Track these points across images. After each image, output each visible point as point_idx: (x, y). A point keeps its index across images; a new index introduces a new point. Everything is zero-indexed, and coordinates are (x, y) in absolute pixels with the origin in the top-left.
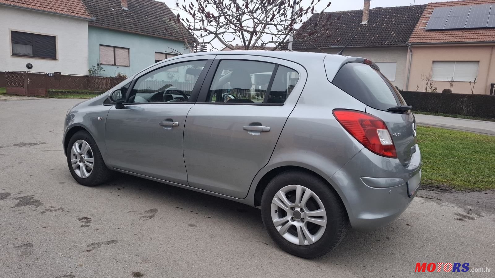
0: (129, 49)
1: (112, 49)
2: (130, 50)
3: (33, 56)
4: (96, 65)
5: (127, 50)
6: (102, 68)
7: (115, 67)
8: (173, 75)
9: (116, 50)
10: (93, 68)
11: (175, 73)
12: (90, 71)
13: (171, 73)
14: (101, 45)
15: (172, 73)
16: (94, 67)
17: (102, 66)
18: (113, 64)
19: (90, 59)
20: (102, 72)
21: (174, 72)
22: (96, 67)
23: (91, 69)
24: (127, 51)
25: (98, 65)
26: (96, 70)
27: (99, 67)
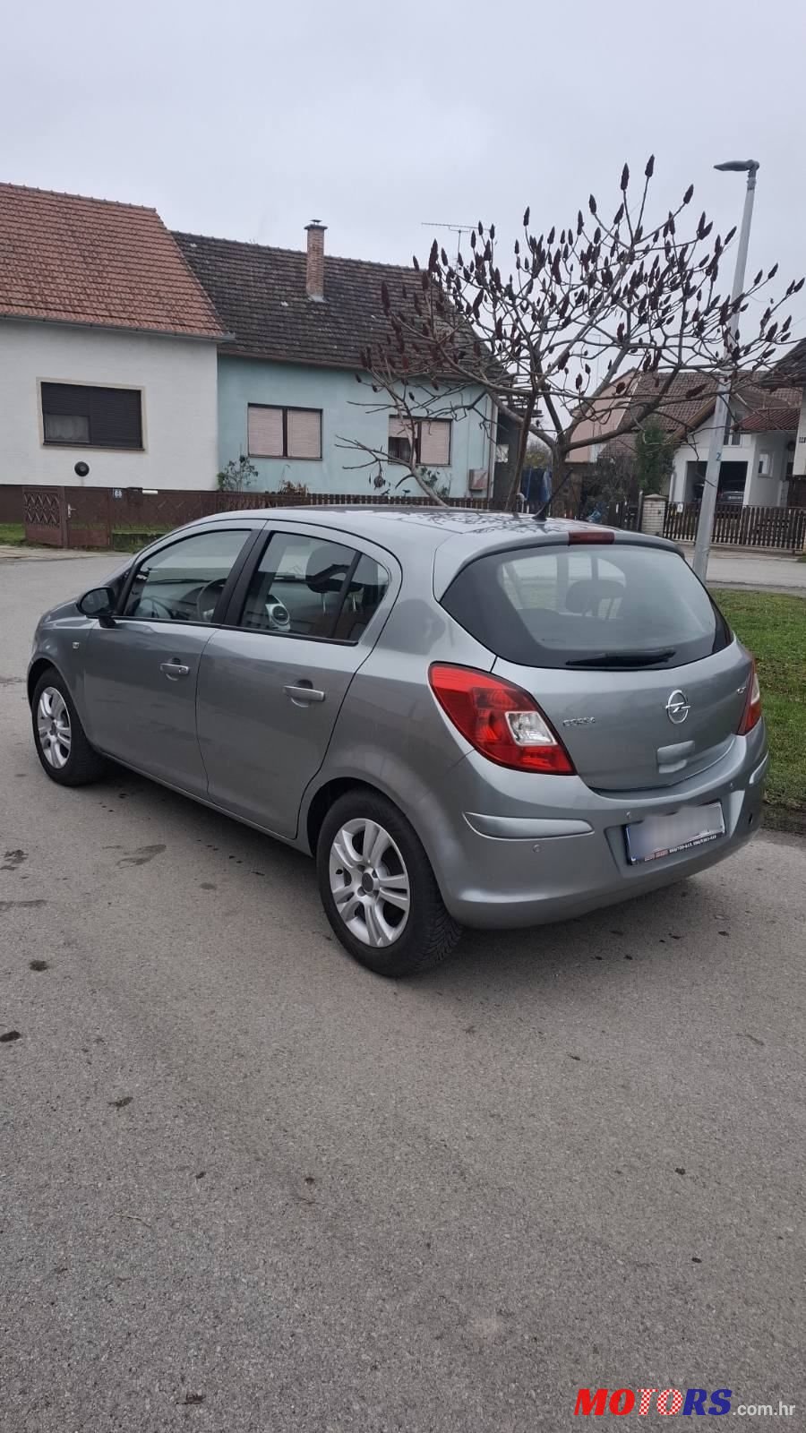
0: (320, 411)
1: (280, 414)
2: (324, 412)
3: (90, 444)
4: (237, 460)
5: (318, 415)
6: (253, 467)
7: (284, 462)
8: (437, 476)
9: (290, 415)
10: (230, 468)
11: (440, 470)
12: (222, 477)
13: (429, 469)
14: (250, 405)
15: (433, 470)
16: (233, 465)
17: (252, 462)
18: (282, 454)
19: (222, 446)
20: (252, 477)
21: (437, 466)
22: (237, 467)
23: (225, 472)
24: (315, 417)
25: (242, 459)
26: (237, 473)
27: (244, 465)
